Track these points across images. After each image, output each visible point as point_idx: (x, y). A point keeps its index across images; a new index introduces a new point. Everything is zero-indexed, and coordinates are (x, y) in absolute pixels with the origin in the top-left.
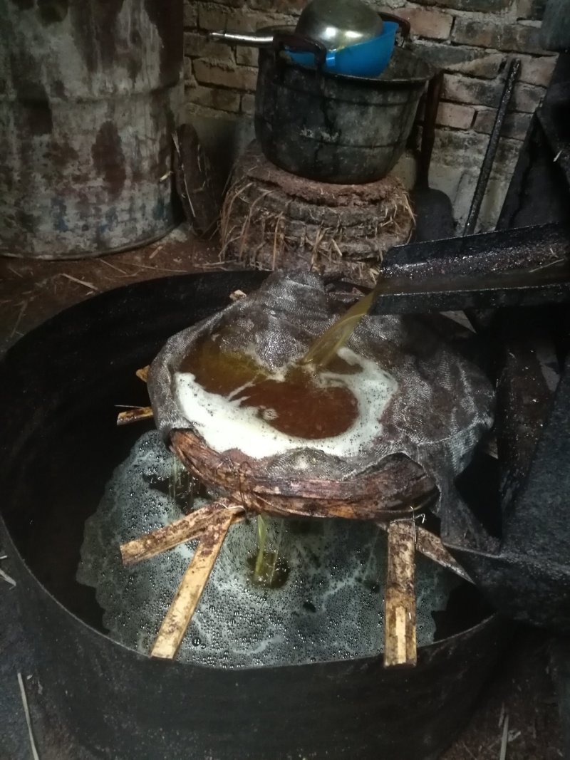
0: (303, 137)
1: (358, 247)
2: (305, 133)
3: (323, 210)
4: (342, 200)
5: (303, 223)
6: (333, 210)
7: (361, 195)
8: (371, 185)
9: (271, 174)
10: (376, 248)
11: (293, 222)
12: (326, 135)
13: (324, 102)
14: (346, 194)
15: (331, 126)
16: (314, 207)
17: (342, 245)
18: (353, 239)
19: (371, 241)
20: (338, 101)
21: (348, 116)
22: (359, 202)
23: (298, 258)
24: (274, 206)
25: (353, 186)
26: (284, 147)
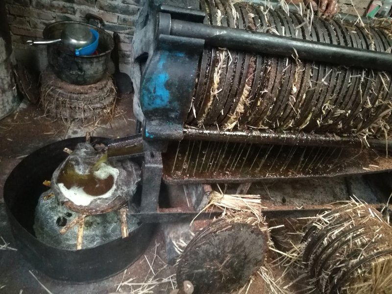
0: (71, 74)
1: (98, 105)
2: (71, 72)
3: (83, 96)
4: (89, 91)
5: (76, 101)
6: (87, 96)
7: (96, 88)
8: (99, 83)
9: (60, 84)
10: (105, 104)
11: (72, 101)
12: (79, 73)
13: (77, 64)
14: (91, 88)
15: (81, 70)
16: (79, 95)
17: (92, 106)
18: (97, 103)
19: (102, 102)
20: (82, 63)
21: (86, 67)
22: (96, 90)
23: (76, 112)
24: (64, 96)
25: (92, 85)
26: (64, 76)
